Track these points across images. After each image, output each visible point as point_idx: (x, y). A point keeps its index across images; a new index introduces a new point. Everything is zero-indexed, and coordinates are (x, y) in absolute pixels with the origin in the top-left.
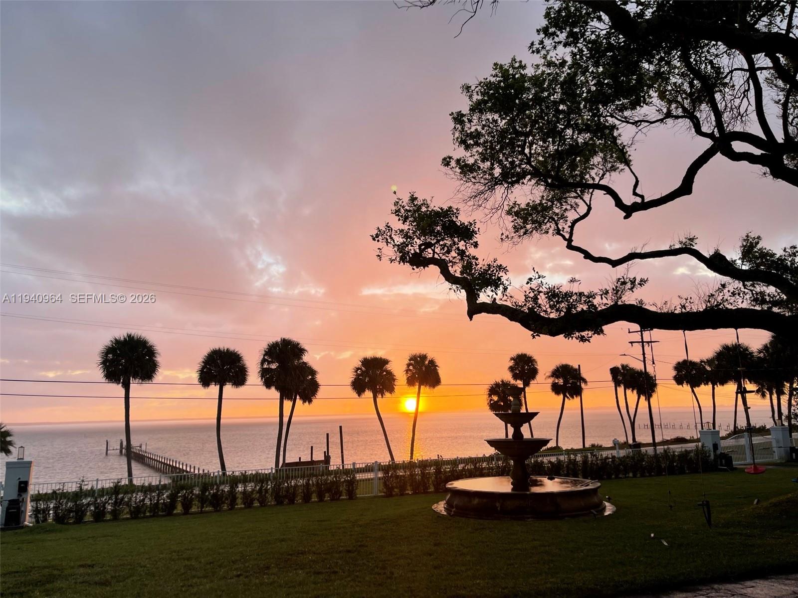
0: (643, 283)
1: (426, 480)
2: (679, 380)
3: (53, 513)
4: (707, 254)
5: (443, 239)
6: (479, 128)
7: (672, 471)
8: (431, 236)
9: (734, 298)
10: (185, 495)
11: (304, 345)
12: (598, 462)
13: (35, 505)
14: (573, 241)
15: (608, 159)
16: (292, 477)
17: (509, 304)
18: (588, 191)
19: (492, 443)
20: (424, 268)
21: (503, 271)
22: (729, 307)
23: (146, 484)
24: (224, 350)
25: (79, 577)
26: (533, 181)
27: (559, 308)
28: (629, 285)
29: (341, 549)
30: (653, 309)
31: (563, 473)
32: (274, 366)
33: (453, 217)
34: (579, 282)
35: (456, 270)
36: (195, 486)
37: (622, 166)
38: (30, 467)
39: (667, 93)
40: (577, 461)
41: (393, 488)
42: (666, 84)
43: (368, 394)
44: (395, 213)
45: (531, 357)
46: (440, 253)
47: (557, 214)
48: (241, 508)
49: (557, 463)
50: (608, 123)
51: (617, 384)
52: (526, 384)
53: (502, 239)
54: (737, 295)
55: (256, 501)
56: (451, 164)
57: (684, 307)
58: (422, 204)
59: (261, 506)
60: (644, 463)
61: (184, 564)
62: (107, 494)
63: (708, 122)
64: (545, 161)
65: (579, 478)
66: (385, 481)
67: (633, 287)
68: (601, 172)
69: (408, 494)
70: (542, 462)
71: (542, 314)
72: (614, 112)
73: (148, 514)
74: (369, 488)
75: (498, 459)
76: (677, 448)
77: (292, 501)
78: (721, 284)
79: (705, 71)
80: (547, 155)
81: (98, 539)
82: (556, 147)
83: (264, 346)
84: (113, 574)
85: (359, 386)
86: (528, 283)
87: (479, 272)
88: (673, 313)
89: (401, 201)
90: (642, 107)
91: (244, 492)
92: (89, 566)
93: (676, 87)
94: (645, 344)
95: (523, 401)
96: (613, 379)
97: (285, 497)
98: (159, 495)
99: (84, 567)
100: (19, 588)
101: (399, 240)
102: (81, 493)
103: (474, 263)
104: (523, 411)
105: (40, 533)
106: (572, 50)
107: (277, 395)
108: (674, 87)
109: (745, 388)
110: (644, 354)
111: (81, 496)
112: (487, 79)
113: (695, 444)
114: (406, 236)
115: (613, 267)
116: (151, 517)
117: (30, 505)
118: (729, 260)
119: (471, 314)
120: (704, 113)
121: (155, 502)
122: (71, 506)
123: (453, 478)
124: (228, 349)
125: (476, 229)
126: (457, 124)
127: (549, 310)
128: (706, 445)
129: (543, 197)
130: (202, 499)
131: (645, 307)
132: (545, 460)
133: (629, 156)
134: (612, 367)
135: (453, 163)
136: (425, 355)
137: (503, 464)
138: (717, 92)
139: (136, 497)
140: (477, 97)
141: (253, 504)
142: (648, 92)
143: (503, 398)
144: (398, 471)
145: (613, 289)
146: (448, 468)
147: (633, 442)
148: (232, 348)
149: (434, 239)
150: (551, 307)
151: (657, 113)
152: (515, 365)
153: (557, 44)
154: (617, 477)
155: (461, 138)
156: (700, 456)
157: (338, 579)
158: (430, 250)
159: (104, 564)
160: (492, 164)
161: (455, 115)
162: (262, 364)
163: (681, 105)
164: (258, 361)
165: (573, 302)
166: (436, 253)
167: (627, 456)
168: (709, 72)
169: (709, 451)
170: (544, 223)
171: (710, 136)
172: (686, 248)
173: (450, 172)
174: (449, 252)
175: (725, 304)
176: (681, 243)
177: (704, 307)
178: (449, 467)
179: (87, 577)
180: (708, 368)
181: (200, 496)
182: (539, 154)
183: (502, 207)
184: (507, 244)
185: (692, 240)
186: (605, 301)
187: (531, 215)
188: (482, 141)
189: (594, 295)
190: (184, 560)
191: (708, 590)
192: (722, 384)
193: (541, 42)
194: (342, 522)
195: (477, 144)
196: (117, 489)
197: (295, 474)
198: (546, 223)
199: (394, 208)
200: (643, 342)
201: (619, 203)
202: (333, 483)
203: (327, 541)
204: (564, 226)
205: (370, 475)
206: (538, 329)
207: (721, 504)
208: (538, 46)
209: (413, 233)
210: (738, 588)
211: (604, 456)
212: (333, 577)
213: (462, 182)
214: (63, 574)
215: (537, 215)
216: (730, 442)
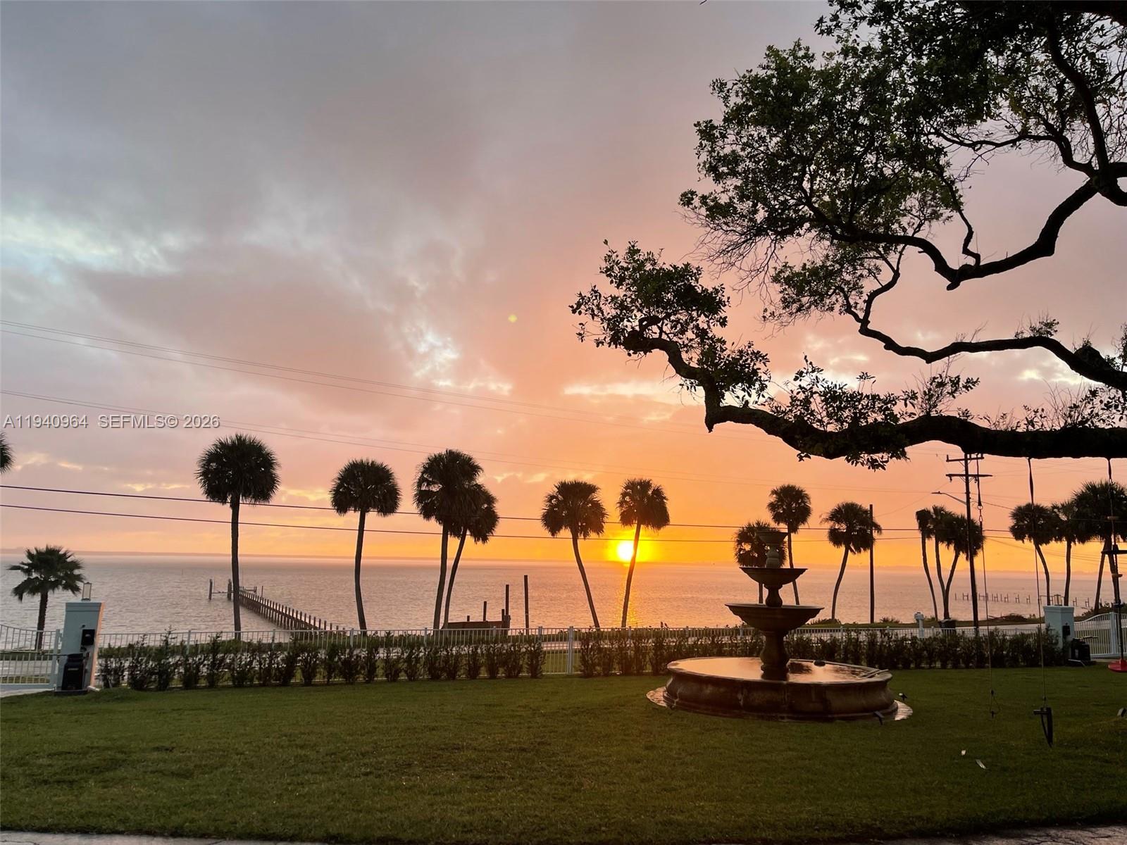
0: (971, 385)
1: (641, 657)
2: (1018, 533)
3: (129, 674)
4: (1071, 349)
5: (675, 313)
6: (738, 148)
7: (998, 662)
8: (658, 307)
9: (1108, 412)
10: (306, 659)
11: (478, 460)
12: (891, 644)
13: (104, 662)
14: (869, 322)
15: (929, 202)
16: (454, 643)
17: (767, 409)
18: (896, 248)
19: (736, 609)
20: (645, 354)
21: (761, 361)
22: (1101, 425)
23: (255, 642)
24: (368, 463)
25: (150, 764)
26: (814, 233)
27: (841, 417)
28: (949, 388)
29: (513, 746)
30: (984, 424)
31: (838, 657)
32: (435, 488)
33: (692, 279)
34: (873, 380)
35: (692, 358)
36: (320, 648)
37: (946, 212)
38: (99, 611)
39: (1024, 102)
40: (861, 642)
41: (594, 665)
42: (1023, 86)
43: (566, 533)
44: (606, 272)
45: (802, 491)
46: (671, 333)
47: (848, 283)
48: (381, 682)
49: (831, 642)
50: (931, 145)
51: (926, 533)
52: (793, 529)
53: (764, 317)
54: (1113, 408)
55: (403, 673)
56: (693, 202)
57: (1031, 423)
58: (646, 260)
59: (410, 680)
60: (958, 649)
61: (296, 754)
62: (202, 651)
63: (1082, 148)
64: (833, 202)
65: (862, 665)
66: (584, 653)
67: (956, 390)
68: (917, 221)
69: (615, 674)
70: (809, 640)
71: (815, 425)
72: (942, 127)
73: (256, 682)
74: (560, 663)
75: (745, 633)
76: (1010, 631)
77: (452, 676)
78: (1090, 391)
79: (1081, 70)
80: (836, 193)
81: (186, 713)
82: (850, 182)
83: (423, 459)
84: (198, 763)
85: (553, 521)
86: (796, 379)
87: (725, 362)
88: (1013, 431)
89: (615, 254)
90: (985, 121)
91: (387, 661)
92: (167, 750)
93: (1037, 92)
94: (970, 478)
95: (787, 554)
96: (920, 527)
97: (443, 669)
98: (271, 657)
99: (159, 751)
100: (69, 774)
101: (609, 311)
102: (167, 648)
103: (719, 349)
104: (786, 565)
105: (109, 701)
106: (882, 30)
107: (440, 529)
108: (1034, 93)
109: (1116, 546)
110: (968, 493)
111: (166, 654)
112: (751, 71)
113: (1036, 625)
114: (622, 306)
115: (928, 362)
116: (260, 685)
117: (97, 663)
118: (1104, 357)
119: (710, 423)
120: (1079, 134)
121: (267, 666)
122: (153, 665)
123: (679, 656)
124: (373, 462)
125: (725, 299)
126: (704, 140)
127: (826, 420)
128: (1051, 628)
129: (827, 256)
130: (330, 668)
131: (972, 421)
132: (814, 637)
133: (961, 196)
134: (919, 510)
135: (696, 202)
136: (649, 482)
137: (752, 639)
138: (1099, 102)
139: (240, 658)
140: (735, 100)
141: (399, 677)
142: (995, 99)
143: (758, 547)
144: (602, 642)
145: (925, 392)
146: (673, 642)
147: (945, 619)
148: (378, 461)
149: (662, 312)
150: (829, 415)
151: (1008, 131)
152: (778, 502)
153: (858, 21)
154: (918, 667)
155: (710, 163)
156: (1042, 643)
157: (504, 787)
158: (655, 328)
159: (187, 748)
160: (755, 205)
161: (703, 127)
162: (420, 485)
163: (1044, 120)
164: (416, 481)
165: (861, 409)
166: (665, 332)
167: (935, 638)
168: (1088, 71)
169: (1057, 636)
170: (828, 295)
171: (1086, 168)
172: (1040, 337)
173: (692, 214)
174: (683, 332)
175: (1095, 420)
176: (1033, 329)
177: (1062, 425)
178: (675, 640)
179: (161, 764)
180: (1064, 518)
181: (327, 661)
182: (824, 191)
183: (766, 268)
184: (771, 325)
185: (1050, 325)
186: (910, 409)
187: (809, 283)
188: (740, 169)
189: (893, 400)
190: (297, 748)
191: (1040, 836)
192: (1083, 540)
193: (835, 17)
194: (519, 709)
195: (734, 173)
196: (215, 647)
197: (458, 638)
198: (831, 296)
199: (604, 265)
200: (967, 475)
201: (941, 266)
202: (510, 653)
203: (495, 734)
204: (858, 300)
205: (564, 646)
206: (808, 446)
207: (1069, 713)
208: (829, 23)
209: (631, 302)
210: (1086, 837)
211: (900, 636)
212: (497, 783)
213: (708, 229)
214: (131, 758)
215: (817, 283)
216: (1089, 625)
